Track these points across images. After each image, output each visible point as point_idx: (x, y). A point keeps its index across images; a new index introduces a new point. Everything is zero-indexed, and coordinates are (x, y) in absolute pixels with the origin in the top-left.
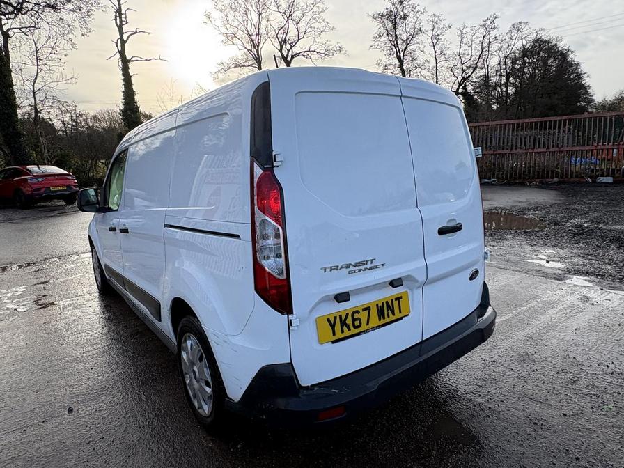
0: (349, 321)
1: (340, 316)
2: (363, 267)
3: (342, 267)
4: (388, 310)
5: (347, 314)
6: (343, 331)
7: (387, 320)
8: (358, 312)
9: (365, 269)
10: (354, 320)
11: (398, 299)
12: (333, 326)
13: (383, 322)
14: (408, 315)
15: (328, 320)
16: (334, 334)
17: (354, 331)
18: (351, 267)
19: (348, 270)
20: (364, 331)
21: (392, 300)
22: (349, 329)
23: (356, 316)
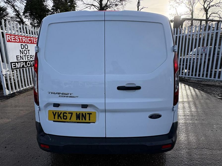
0: (62, 115)
1: (58, 113)
2: (66, 96)
3: (56, 93)
4: (82, 117)
5: (61, 113)
6: (58, 118)
7: (81, 121)
8: (66, 113)
9: (67, 97)
10: (64, 116)
11: (90, 114)
12: (54, 115)
13: (78, 121)
14: (94, 123)
15: (53, 112)
16: (54, 118)
17: (63, 120)
18: (60, 94)
19: (59, 95)
20: (68, 122)
21: (85, 114)
22: (61, 119)
23: (65, 114)
